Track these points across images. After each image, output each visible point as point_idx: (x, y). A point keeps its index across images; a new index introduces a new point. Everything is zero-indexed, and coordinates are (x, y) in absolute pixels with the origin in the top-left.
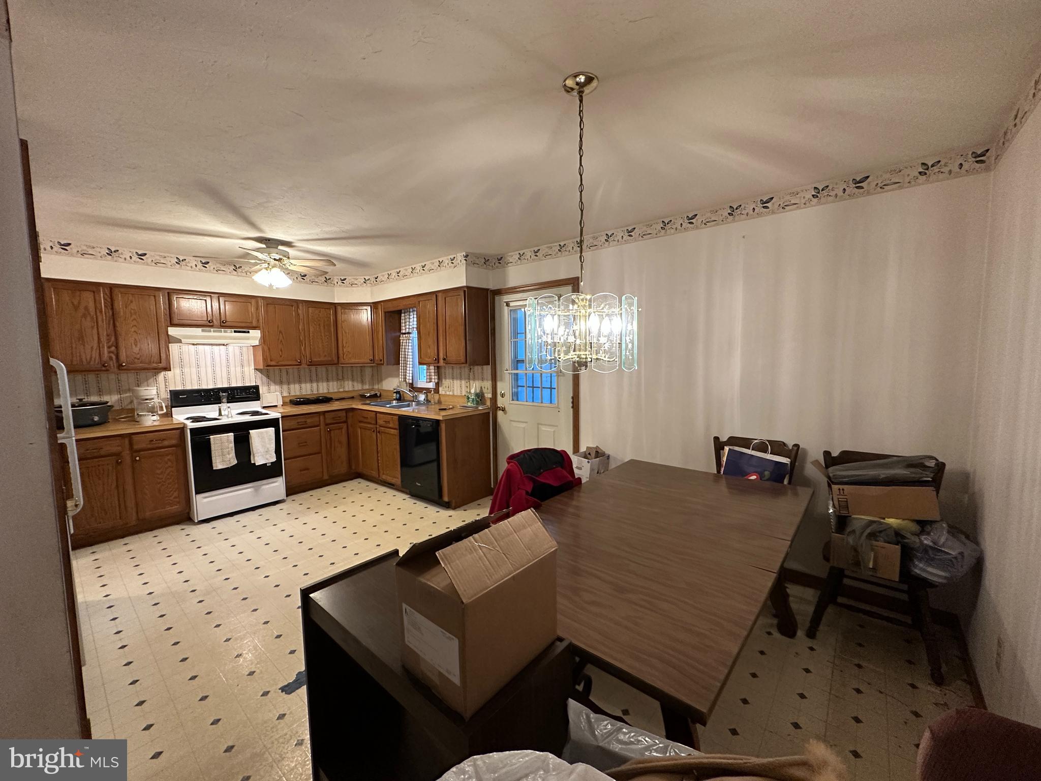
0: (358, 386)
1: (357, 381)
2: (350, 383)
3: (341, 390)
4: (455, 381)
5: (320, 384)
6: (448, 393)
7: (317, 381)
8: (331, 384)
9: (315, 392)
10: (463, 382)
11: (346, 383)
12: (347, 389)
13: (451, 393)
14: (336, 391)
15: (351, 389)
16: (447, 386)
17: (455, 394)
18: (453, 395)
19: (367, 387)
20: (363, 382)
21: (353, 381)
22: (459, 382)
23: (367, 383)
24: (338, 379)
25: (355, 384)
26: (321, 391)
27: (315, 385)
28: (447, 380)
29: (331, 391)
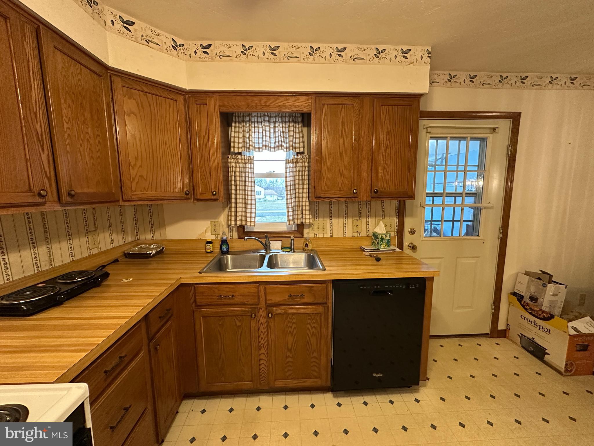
0: (118, 240)
1: (117, 232)
2: (107, 235)
3: (95, 251)
4: (335, 221)
5: (55, 247)
6: (321, 236)
7: (48, 241)
8: (76, 242)
9: (45, 267)
10: (350, 221)
11: (101, 236)
12: (103, 249)
13: (327, 236)
14: (86, 255)
15: (109, 247)
16: (321, 227)
17: (335, 235)
18: (331, 238)
19: (129, 239)
20: (124, 232)
21: (111, 231)
22: (341, 221)
23: (129, 232)
24: (88, 232)
25: (115, 236)
26: (58, 263)
27: (42, 250)
28: (321, 220)
29: (78, 257)
